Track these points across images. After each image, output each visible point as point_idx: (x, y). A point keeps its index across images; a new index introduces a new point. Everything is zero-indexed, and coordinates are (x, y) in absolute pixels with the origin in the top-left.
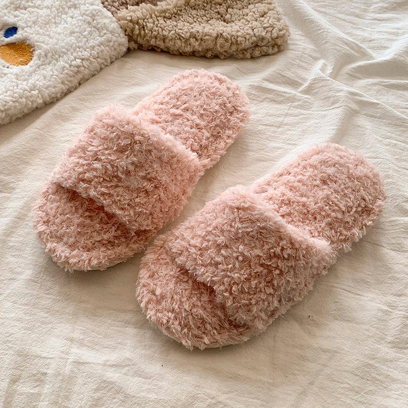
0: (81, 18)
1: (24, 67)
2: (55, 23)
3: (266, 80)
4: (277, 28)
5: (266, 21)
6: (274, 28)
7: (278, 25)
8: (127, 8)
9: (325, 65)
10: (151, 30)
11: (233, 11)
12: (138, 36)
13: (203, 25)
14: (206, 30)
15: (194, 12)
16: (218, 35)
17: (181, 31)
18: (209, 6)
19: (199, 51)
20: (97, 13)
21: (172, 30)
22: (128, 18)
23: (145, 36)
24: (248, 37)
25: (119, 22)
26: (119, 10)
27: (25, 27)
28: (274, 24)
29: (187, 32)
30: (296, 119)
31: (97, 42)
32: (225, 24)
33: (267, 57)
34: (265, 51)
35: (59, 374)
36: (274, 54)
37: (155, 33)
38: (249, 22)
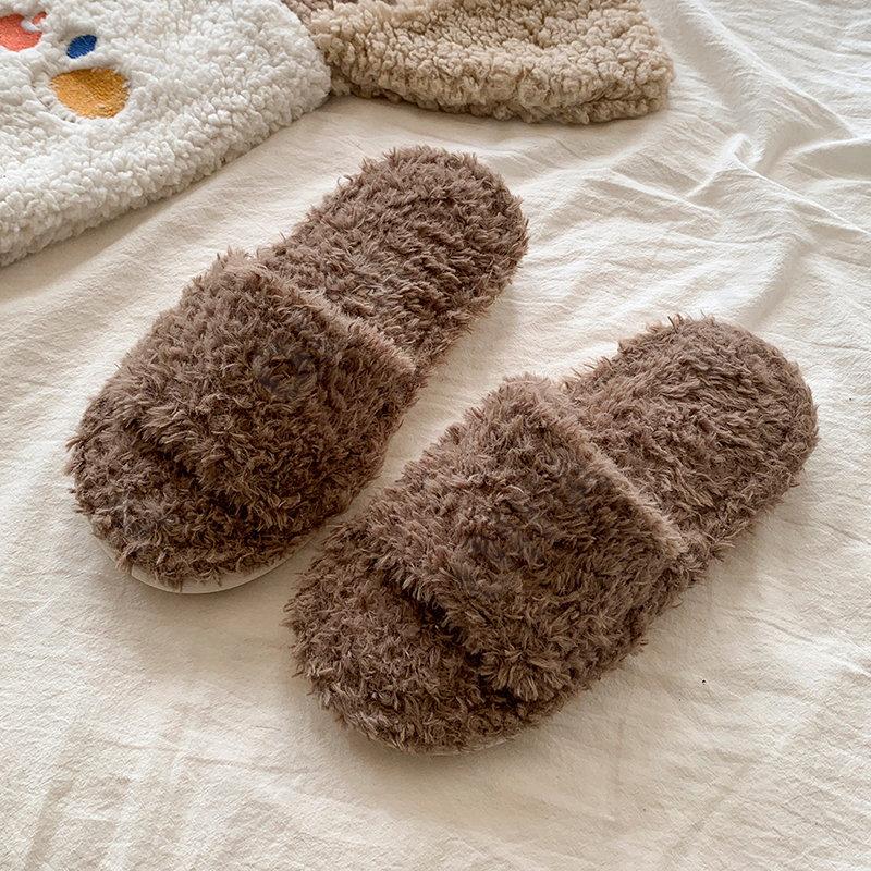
0: (232, 23)
1: (107, 121)
2: (177, 31)
3: (619, 170)
4: (647, 63)
5: (624, 46)
6: (641, 62)
7: (652, 56)
8: (332, 7)
9: (746, 145)
10: (381, 56)
11: (555, 23)
12: (352, 67)
13: (491, 50)
14: (497, 61)
15: (473, 21)
16: (522, 73)
17: (445, 61)
18: (505, 10)
19: (480, 105)
20: (267, 15)
21: (424, 59)
22: (332, 29)
23: (367, 68)
24: (584, 78)
25: (314, 36)
26: (313, 9)
27: (112, 38)
28: (642, 54)
29: (456, 64)
30: (681, 256)
31: (265, 77)
32: (537, 49)
33: (625, 122)
34: (621, 109)
35: (157, 783)
36: (635, 117)
37: (388, 62)
38: (589, 47)
